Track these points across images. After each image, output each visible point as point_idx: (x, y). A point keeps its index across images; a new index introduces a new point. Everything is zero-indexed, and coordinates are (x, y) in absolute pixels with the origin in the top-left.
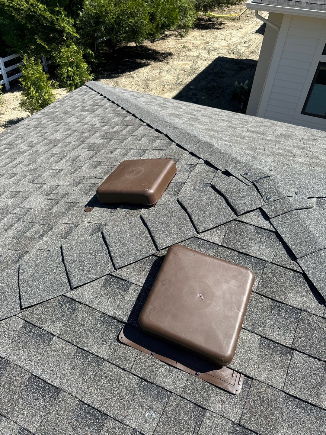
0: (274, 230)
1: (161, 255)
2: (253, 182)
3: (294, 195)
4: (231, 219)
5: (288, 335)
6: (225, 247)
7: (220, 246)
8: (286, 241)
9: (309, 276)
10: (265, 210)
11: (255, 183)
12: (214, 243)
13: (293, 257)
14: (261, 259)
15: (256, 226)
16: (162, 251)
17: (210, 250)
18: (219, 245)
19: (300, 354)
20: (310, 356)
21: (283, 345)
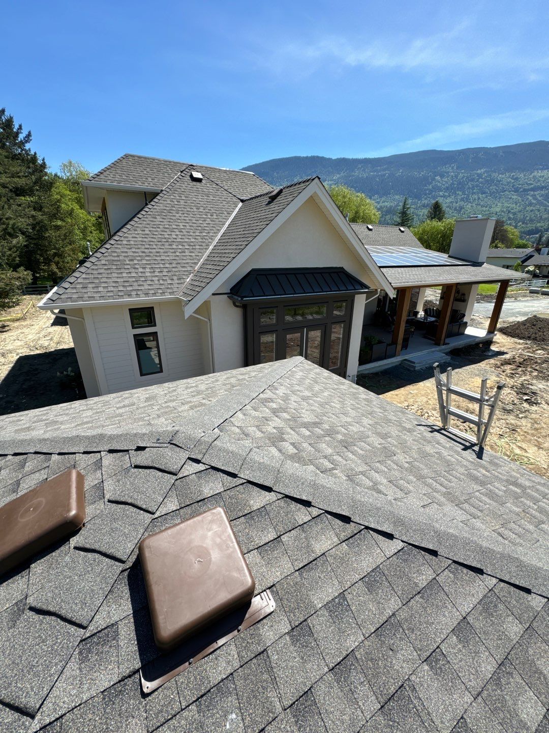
0: (209, 467)
1: (131, 564)
2: (169, 443)
3: (203, 434)
4: (173, 481)
5: (270, 530)
6: (184, 507)
7: (180, 509)
8: (222, 468)
9: (252, 480)
10: (193, 457)
11: (172, 442)
12: (173, 511)
13: (234, 476)
14: (216, 494)
15: (195, 473)
16: (129, 559)
17: (174, 520)
18: (178, 510)
19: (285, 535)
20: (290, 531)
21: (273, 540)
